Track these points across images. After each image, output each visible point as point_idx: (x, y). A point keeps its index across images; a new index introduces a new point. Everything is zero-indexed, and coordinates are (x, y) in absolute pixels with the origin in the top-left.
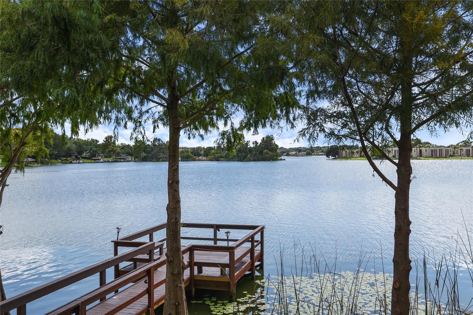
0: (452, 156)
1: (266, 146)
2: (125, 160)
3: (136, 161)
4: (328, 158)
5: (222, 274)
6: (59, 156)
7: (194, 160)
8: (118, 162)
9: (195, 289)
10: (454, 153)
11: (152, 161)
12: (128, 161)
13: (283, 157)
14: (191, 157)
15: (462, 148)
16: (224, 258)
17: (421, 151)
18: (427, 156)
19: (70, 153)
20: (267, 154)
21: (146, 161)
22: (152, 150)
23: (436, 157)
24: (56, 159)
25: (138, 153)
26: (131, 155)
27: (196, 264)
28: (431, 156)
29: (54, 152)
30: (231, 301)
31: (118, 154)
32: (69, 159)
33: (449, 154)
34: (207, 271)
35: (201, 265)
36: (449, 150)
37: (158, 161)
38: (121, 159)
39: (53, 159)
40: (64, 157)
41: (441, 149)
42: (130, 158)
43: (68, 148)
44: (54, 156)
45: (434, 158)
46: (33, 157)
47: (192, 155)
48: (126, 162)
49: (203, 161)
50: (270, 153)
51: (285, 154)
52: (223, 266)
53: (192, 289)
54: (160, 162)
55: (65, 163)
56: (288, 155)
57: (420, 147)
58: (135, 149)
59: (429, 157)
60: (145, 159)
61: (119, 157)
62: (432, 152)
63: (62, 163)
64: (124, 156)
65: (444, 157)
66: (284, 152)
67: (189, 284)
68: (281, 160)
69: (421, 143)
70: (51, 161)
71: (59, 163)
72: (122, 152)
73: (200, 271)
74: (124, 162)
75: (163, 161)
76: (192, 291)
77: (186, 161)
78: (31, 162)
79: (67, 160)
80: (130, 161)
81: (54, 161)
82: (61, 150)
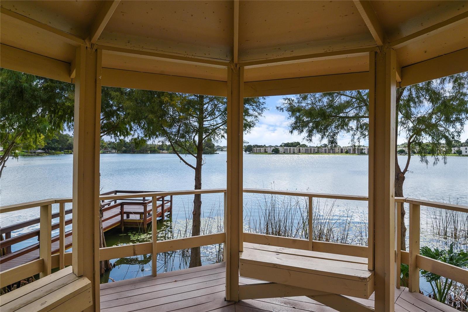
0: (317, 153)
1: (207, 144)
2: (111, 152)
3: (118, 153)
4: (246, 153)
5: (140, 218)
6: (63, 149)
7: (159, 153)
8: (105, 153)
9: (124, 227)
10: (318, 151)
11: (129, 153)
12: (113, 153)
13: (217, 152)
14: (157, 151)
15: (322, 148)
16: (141, 209)
17: (299, 149)
18: (303, 152)
19: (71, 147)
20: (207, 149)
21: (126, 153)
22: (130, 146)
23: (308, 153)
24: (60, 151)
25: (120, 148)
26: (115, 149)
27: (125, 213)
28: (305, 152)
29: (59, 146)
30: (144, 233)
31: (106, 148)
32: (70, 151)
33: (315, 152)
34: (132, 217)
35: (128, 214)
36: (315, 149)
37: (134, 153)
38: (108, 151)
39: (58, 150)
40: (66, 149)
41: (311, 148)
42: (114, 151)
43: (69, 143)
44: (59, 149)
45: (307, 154)
46: (43, 149)
47: (157, 150)
48: (111, 153)
49: (165, 153)
50: (209, 149)
51: (220, 150)
52: (141, 214)
53: (122, 227)
54: (136, 153)
55: (67, 154)
56: (222, 150)
57: (299, 147)
58: (118, 145)
59: (304, 153)
60: (125, 152)
61: (107, 150)
62: (306, 150)
63: (65, 154)
64: (110, 149)
65: (312, 153)
66: (219, 149)
67: (120, 225)
68: (216, 153)
69: (300, 145)
70: (57, 152)
71: (62, 154)
72: (108, 147)
73: (128, 217)
74: (110, 153)
75: (137, 153)
76: (122, 228)
77: (154, 153)
78: (41, 153)
79: (69, 152)
80: (114, 153)
81: (59, 152)
82: (64, 145)
